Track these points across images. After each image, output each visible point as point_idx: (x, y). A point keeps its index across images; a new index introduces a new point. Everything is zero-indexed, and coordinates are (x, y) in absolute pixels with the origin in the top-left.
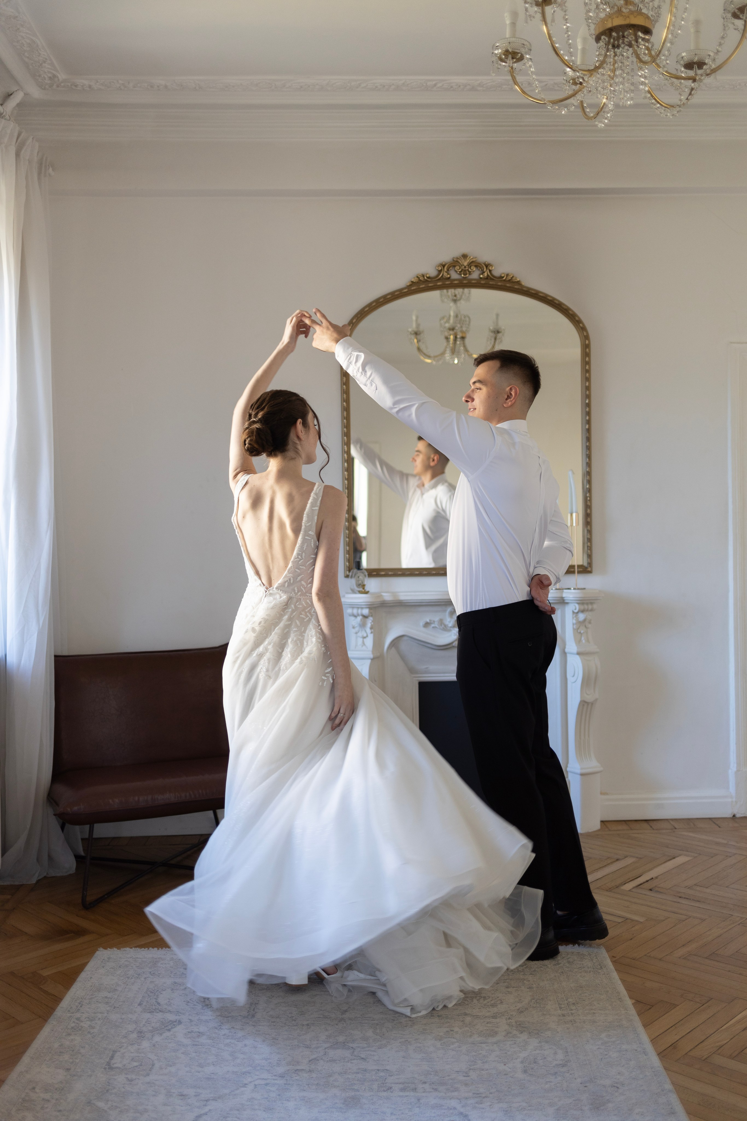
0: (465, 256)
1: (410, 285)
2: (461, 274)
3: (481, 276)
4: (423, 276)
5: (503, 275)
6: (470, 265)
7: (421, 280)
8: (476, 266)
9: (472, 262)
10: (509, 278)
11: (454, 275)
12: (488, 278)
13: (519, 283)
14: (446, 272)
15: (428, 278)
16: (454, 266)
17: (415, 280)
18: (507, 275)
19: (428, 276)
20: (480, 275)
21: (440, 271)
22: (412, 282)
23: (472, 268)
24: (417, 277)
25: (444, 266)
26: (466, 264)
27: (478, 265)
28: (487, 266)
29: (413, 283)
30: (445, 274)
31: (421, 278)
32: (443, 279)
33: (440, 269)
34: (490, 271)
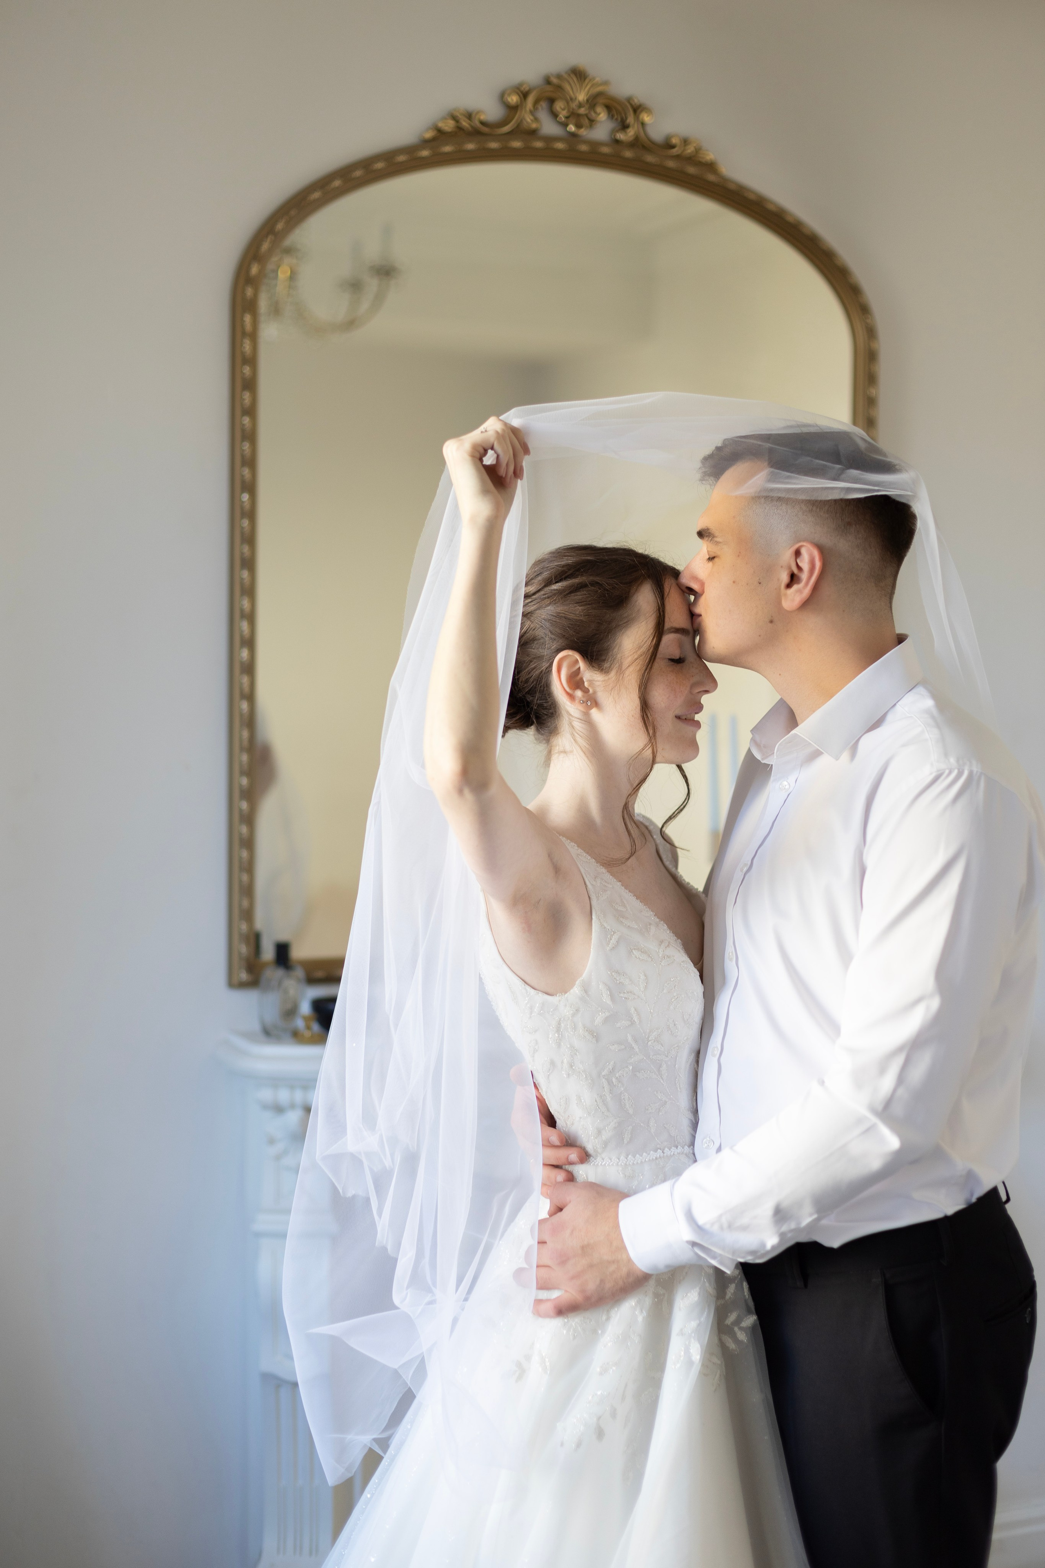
0: (579, 74)
1: (433, 140)
2: (565, 125)
3: (621, 136)
4: (469, 116)
5: (674, 141)
6: (592, 102)
7: (460, 128)
8: (608, 108)
9: (600, 94)
10: (690, 150)
11: (549, 127)
12: (637, 143)
13: (711, 167)
14: (531, 112)
15: (483, 123)
16: (551, 101)
17: (449, 126)
18: (686, 142)
19: (483, 117)
20: (613, 131)
21: (512, 109)
22: (439, 131)
23: (599, 109)
24: (454, 118)
25: (525, 95)
26: (582, 97)
27: (611, 108)
28: (637, 109)
29: (440, 135)
30: (529, 118)
31: (465, 124)
32: (522, 132)
33: (514, 99)
34: (643, 124)
